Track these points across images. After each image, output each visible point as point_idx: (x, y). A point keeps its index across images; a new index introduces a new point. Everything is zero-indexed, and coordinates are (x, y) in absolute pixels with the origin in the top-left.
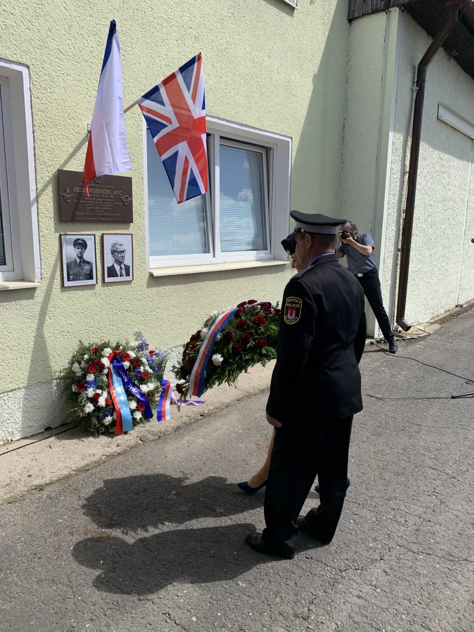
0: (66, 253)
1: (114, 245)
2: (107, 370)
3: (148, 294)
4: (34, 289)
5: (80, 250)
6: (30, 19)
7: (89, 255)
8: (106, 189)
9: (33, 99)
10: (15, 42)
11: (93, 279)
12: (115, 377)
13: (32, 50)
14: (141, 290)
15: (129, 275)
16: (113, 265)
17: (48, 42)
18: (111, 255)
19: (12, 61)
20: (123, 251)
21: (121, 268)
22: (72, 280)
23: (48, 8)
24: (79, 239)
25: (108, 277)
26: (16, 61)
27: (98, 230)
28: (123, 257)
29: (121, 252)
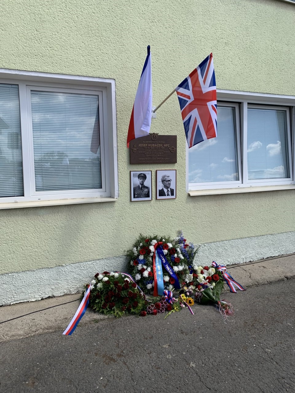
0: (133, 182)
1: (164, 177)
2: (153, 253)
3: (187, 207)
4: (113, 202)
5: (142, 180)
6: (116, 54)
7: (147, 183)
8: (159, 143)
9: (117, 97)
10: (107, 68)
11: (149, 197)
12: (157, 259)
13: (117, 70)
14: (182, 204)
15: (173, 195)
16: (163, 189)
17: (127, 65)
18: (161, 183)
19: (105, 78)
20: (170, 181)
21: (168, 191)
22: (137, 198)
23: (127, 47)
24: (142, 174)
25: (159, 196)
26: (108, 77)
27: (154, 168)
28: (170, 184)
29: (169, 181)
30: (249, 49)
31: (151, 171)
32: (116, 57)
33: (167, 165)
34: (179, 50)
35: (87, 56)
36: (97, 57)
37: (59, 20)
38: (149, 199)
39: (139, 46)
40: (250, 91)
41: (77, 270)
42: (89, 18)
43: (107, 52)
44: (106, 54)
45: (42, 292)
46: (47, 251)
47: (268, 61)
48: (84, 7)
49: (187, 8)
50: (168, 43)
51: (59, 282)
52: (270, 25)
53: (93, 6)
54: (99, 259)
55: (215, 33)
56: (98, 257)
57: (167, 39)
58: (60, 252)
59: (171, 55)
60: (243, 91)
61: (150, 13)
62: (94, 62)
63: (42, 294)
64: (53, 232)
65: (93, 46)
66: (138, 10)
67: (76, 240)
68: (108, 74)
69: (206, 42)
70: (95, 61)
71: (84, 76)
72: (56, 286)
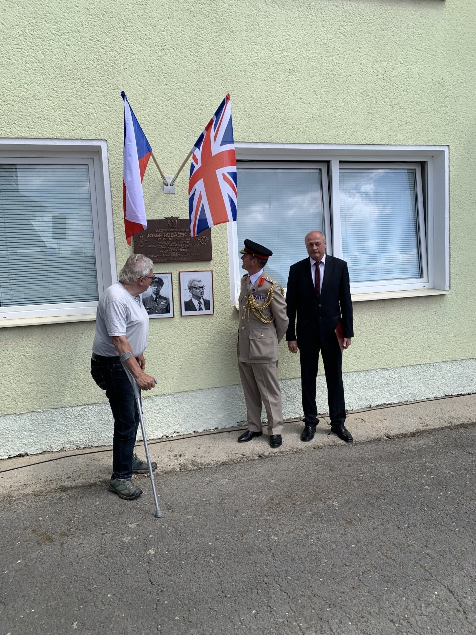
1: (192, 282)
5: (156, 287)
6: (107, 103)
8: (181, 232)
9: (110, 166)
10: (93, 124)
11: (169, 312)
13: (109, 127)
14: (224, 323)
15: (209, 309)
16: (191, 299)
18: (188, 291)
19: (92, 140)
20: (202, 287)
21: (200, 303)
24: (155, 278)
25: (186, 310)
26: (95, 138)
27: (175, 269)
28: (202, 293)
29: (200, 287)
30: (332, 76)
31: (171, 273)
32: (108, 108)
33: (196, 264)
34: (209, 89)
35: (62, 109)
36: (77, 110)
37: (16, 60)
38: (170, 315)
39: (143, 88)
40: (337, 143)
41: (60, 417)
42: (62, 53)
43: (91, 102)
44: (91, 103)
45: (9, 448)
46: (13, 391)
47: (368, 93)
48: (52, 38)
49: (219, 22)
50: (189, 79)
51: (33, 434)
52: (370, 36)
53: (66, 35)
54: (92, 404)
55: (270, 56)
56: (91, 401)
57: (189, 74)
58: (33, 392)
59: (195, 98)
60: (324, 144)
61: (159, 36)
62: (72, 117)
63: (9, 451)
64: (22, 364)
65: (70, 94)
66: (139, 33)
67: (55, 375)
68: (94, 134)
69: (255, 72)
70: (73, 115)
71: (58, 139)
72: (30, 440)
